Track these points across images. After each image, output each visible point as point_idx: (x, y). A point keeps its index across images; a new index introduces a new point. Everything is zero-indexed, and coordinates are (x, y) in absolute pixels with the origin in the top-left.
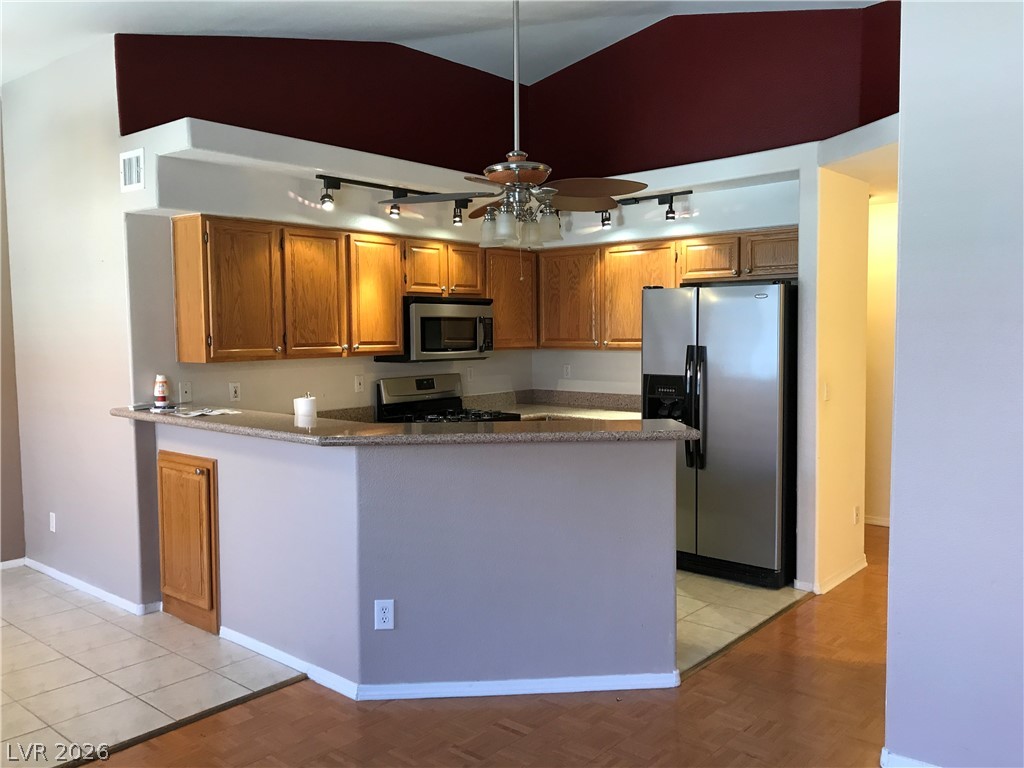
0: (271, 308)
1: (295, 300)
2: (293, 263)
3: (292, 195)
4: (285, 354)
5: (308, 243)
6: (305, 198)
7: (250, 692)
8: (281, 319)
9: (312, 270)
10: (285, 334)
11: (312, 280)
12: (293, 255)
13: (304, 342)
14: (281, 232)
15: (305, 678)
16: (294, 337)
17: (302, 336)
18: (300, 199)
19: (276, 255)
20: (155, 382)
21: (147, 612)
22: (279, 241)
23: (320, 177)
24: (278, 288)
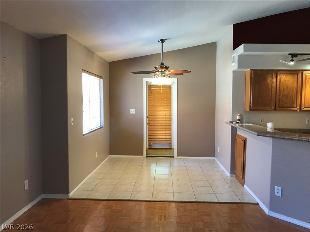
0: (272, 96)
1: (280, 93)
2: (280, 82)
3: (281, 61)
4: (275, 110)
5: (286, 75)
6: (285, 61)
7: (240, 202)
8: (275, 99)
9: (287, 84)
10: (276, 103)
11: (287, 87)
12: (280, 80)
13: (282, 106)
14: (276, 72)
15: (258, 204)
16: (279, 104)
17: (282, 104)
18: (284, 62)
19: (274, 80)
20: (237, 115)
21: (231, 176)
22: (275, 75)
23: (290, 54)
24: (274, 90)
